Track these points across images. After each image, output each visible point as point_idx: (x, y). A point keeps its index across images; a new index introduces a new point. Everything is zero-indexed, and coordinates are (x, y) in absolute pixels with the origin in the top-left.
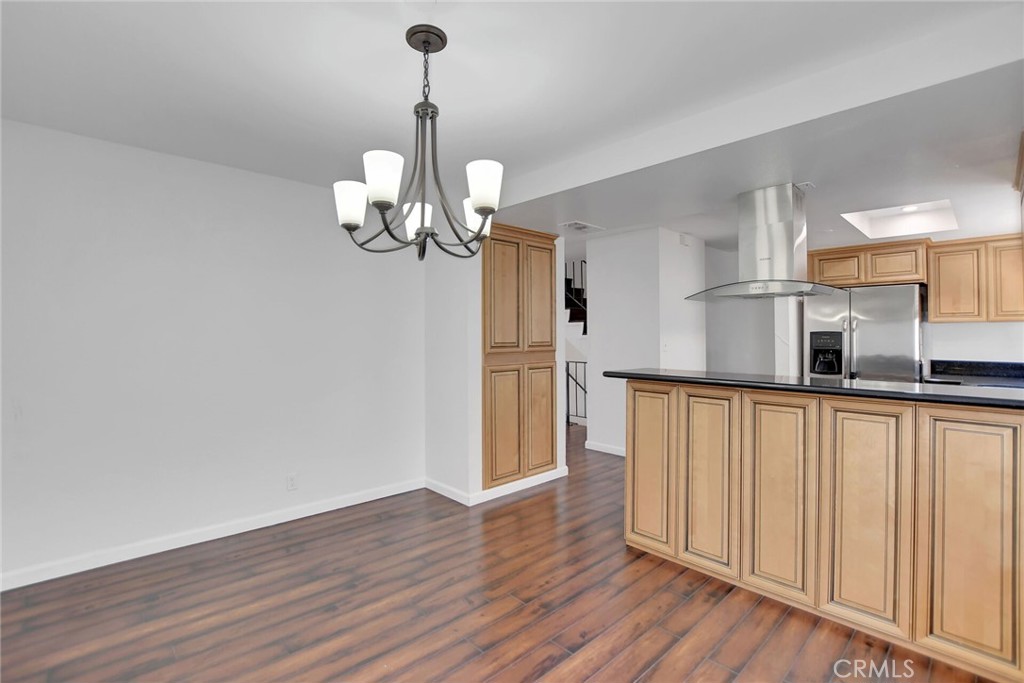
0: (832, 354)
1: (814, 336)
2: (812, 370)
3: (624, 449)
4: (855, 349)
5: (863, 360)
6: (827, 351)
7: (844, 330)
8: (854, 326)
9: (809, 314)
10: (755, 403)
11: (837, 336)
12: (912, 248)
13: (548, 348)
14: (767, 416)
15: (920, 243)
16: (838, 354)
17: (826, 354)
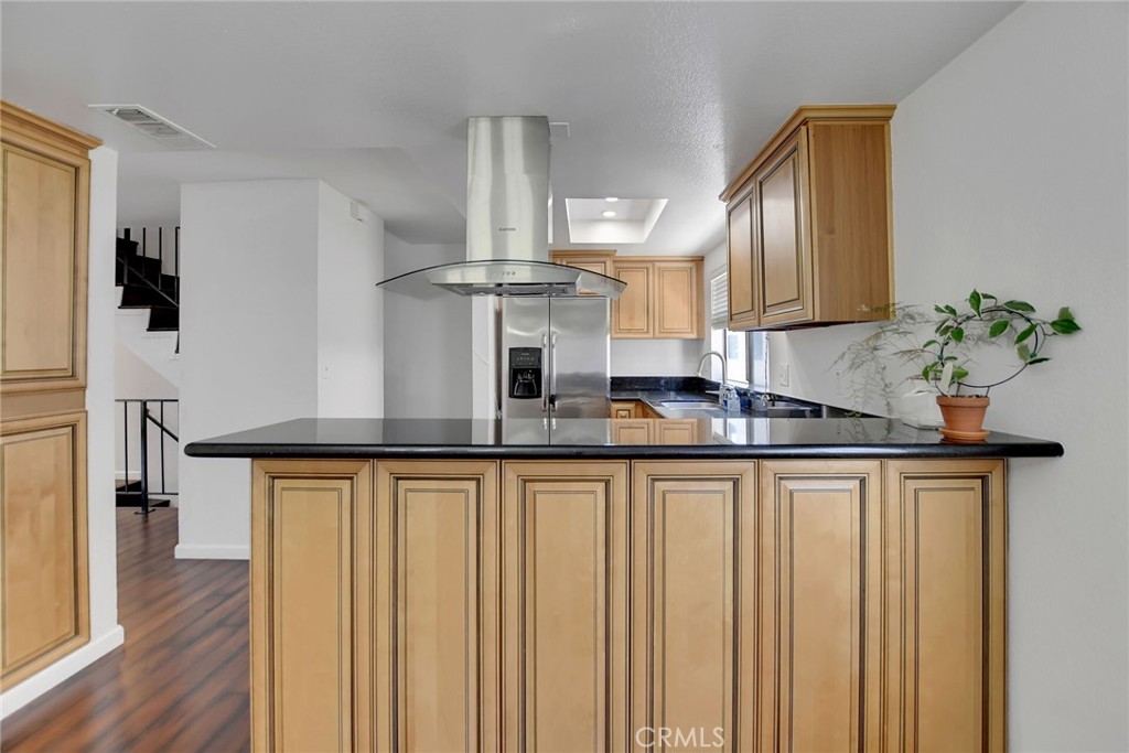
0: (531, 374)
1: (513, 353)
2: (511, 395)
3: (247, 547)
4: (555, 366)
5: (563, 380)
6: (527, 370)
7: (544, 346)
8: (554, 341)
9: (508, 330)
10: (525, 481)
11: (536, 353)
12: (602, 259)
13: (68, 383)
14: (548, 502)
15: (608, 255)
16: (537, 373)
17: (524, 376)
